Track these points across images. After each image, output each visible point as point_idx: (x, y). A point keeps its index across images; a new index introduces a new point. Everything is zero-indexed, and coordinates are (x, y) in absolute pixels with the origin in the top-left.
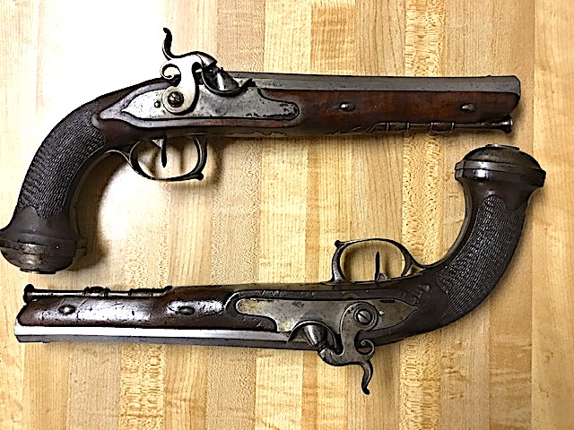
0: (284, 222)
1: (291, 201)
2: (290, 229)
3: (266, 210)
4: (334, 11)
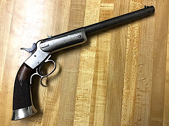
0: (86, 76)
1: (89, 69)
2: (88, 78)
3: (81, 71)
4: (107, 11)
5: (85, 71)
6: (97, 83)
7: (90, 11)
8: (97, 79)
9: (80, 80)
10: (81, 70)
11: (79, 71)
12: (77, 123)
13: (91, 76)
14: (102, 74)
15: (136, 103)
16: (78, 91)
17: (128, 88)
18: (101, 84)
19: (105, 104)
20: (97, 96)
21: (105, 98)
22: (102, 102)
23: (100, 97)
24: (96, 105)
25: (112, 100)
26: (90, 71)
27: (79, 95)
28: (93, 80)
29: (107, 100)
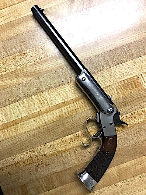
5: (68, 90)
6: (62, 107)
7: (131, 66)
8: (66, 105)
9: (58, 90)
10: (67, 86)
11: (66, 85)
12: (16, 106)
13: (66, 98)
14: (73, 108)
15: (61, 154)
16: (46, 93)
17: (72, 139)
18: (63, 111)
19: (46, 125)
20: (50, 113)
21: (52, 122)
22: (46, 121)
23: (50, 116)
24: (41, 116)
25: (53, 129)
26: (71, 95)
27: (43, 95)
28: (63, 101)
29: (50, 124)
